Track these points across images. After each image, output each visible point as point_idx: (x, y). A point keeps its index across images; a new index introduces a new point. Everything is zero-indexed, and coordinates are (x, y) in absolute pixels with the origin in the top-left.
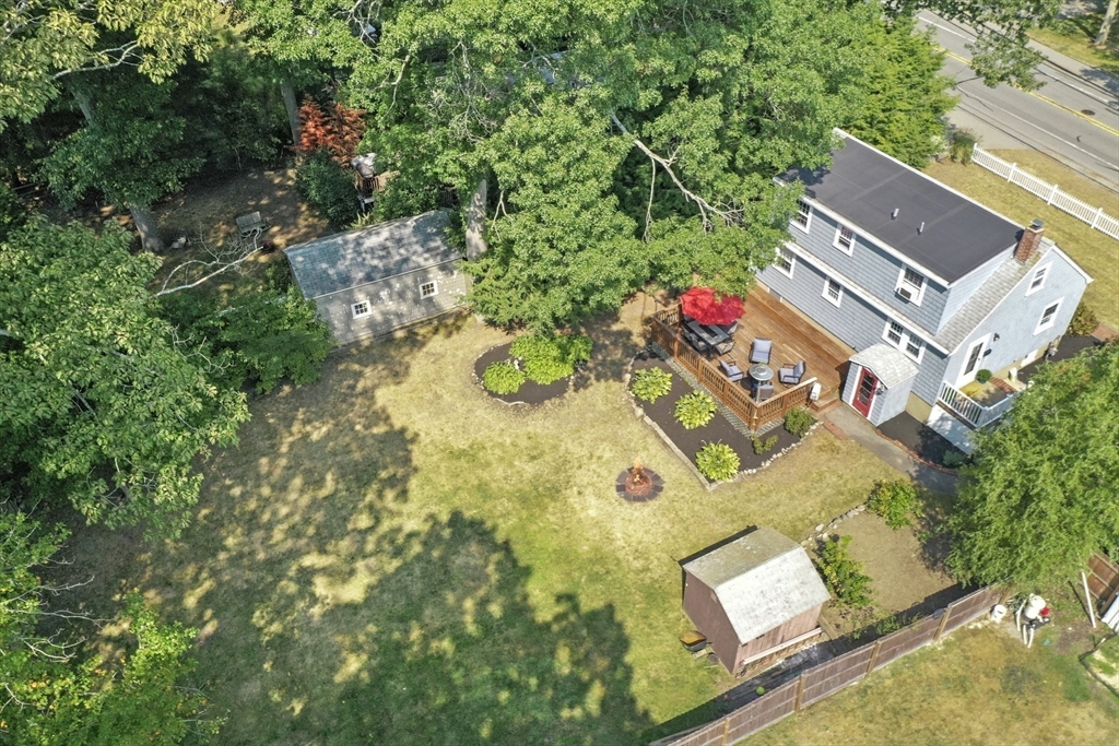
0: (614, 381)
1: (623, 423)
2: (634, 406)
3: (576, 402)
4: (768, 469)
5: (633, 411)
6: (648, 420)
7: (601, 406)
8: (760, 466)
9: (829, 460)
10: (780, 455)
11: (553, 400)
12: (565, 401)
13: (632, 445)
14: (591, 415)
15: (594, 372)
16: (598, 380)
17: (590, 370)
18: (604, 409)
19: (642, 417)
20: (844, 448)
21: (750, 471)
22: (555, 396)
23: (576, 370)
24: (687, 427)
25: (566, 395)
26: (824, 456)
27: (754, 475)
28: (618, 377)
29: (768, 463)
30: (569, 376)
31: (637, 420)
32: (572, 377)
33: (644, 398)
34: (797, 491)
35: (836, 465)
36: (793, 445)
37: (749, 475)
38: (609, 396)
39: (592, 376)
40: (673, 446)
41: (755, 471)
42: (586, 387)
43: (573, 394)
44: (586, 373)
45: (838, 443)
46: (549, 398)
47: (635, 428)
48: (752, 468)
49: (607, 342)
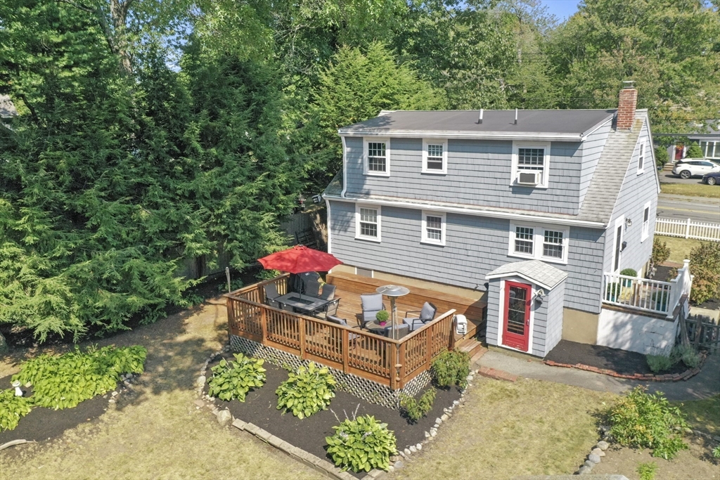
0: (182, 390)
1: (201, 436)
2: (215, 411)
3: (120, 424)
4: (436, 439)
5: (215, 418)
6: (239, 423)
7: (162, 421)
8: (424, 438)
9: (511, 408)
10: (444, 417)
11: (80, 427)
12: (101, 426)
13: (219, 460)
14: (147, 436)
15: (151, 386)
16: (157, 391)
17: (145, 384)
18: (168, 424)
19: (229, 422)
20: (522, 389)
21: (412, 448)
22: (84, 421)
23: (121, 385)
24: (301, 416)
25: (104, 417)
26: (504, 405)
27: (421, 453)
28: (188, 384)
29: (434, 432)
30: (109, 393)
31: (222, 428)
32: (115, 393)
33: (228, 395)
34: (494, 456)
35: (524, 410)
36: (456, 402)
37: (413, 454)
38: (175, 407)
39: (148, 391)
40: (286, 445)
41: (419, 446)
42: (135, 402)
43: (116, 414)
44: (138, 388)
45: (510, 386)
46: (73, 426)
47: (222, 438)
48: (414, 444)
49: (170, 354)
